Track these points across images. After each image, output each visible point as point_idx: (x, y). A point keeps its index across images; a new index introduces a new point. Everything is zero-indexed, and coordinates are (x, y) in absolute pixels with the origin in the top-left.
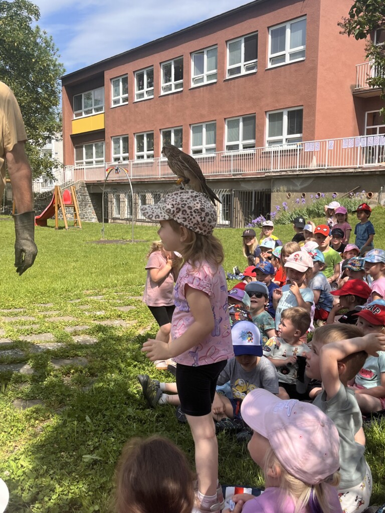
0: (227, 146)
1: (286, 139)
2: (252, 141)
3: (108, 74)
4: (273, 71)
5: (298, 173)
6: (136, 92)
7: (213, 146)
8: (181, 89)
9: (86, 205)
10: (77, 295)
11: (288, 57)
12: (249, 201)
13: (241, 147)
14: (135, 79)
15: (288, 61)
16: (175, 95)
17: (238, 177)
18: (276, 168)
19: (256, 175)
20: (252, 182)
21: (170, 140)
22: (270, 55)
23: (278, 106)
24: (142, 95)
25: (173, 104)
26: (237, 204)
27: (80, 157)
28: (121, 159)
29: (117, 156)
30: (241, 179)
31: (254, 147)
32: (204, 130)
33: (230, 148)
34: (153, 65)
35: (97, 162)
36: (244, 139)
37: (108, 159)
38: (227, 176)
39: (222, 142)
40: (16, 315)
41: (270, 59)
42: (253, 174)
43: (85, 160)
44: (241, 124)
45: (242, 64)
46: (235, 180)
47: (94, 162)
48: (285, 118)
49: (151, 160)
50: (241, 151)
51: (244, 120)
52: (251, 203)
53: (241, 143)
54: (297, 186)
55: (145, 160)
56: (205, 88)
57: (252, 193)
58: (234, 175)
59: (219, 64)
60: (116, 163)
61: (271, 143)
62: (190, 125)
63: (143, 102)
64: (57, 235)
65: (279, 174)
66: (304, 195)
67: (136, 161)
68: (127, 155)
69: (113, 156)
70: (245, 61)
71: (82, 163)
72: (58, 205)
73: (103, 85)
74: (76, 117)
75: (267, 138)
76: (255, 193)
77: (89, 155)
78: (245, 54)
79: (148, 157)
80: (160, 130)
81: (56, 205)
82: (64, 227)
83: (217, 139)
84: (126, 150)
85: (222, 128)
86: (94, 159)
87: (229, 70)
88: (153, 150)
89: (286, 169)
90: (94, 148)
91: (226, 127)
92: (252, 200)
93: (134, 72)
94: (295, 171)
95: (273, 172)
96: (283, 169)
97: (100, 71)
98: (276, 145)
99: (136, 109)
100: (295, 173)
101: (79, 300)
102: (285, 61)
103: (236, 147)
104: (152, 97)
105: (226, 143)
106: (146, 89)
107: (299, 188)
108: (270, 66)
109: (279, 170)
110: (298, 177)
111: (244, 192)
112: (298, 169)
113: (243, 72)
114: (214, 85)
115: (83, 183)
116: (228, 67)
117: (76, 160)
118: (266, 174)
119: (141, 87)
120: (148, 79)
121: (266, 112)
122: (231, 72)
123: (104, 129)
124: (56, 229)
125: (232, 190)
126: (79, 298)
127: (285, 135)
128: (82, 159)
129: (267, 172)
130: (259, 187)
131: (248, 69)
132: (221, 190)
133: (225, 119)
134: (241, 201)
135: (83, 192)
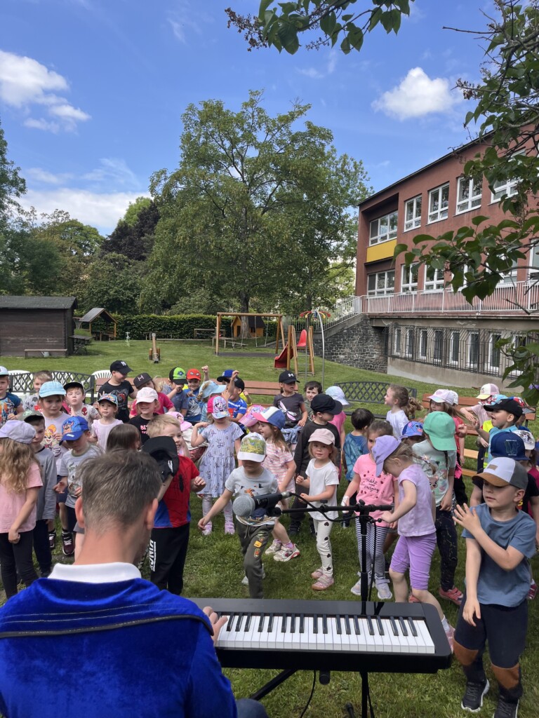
3: (403, 195)
6: (430, 213)
8: (479, 206)
9: (367, 340)
14: (430, 199)
16: (471, 214)
17: (536, 315)
24: (434, 217)
27: (372, 287)
28: (410, 289)
29: (406, 285)
34: (448, 182)
35: (388, 292)
37: (397, 290)
38: (521, 314)
43: (376, 290)
46: (532, 319)
47: (385, 292)
49: (441, 290)
55: (435, 290)
60: (404, 294)
63: (437, 224)
67: (425, 291)
68: (416, 284)
69: (403, 285)
71: (374, 293)
73: (396, 208)
74: (372, 243)
77: (381, 285)
79: (438, 287)
81: (288, 347)
84: (415, 280)
86: (386, 289)
88: (443, 279)
91: (532, 249)
93: (429, 191)
97: (394, 193)
104: (447, 217)
105: (531, 270)
106: (440, 209)
115: (365, 316)
117: (369, 290)
119: (435, 207)
120: (443, 198)
123: (393, 256)
128: (374, 289)
133: (530, 240)
135: (365, 325)
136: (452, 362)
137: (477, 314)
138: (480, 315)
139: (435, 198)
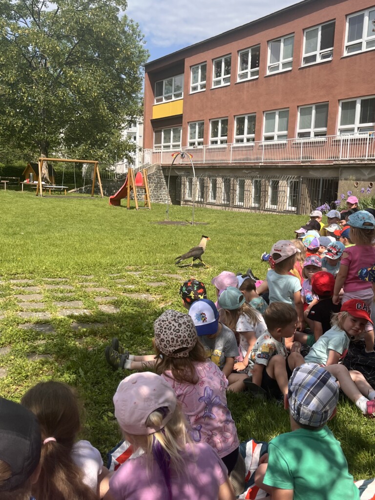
0: (299, 133)
1: (358, 128)
2: (324, 129)
3: (189, 62)
4: (348, 59)
5: (366, 162)
6: (214, 79)
7: (285, 132)
8: (257, 77)
9: (161, 187)
10: (118, 270)
11: (364, 45)
12: (316, 189)
13: (312, 135)
14: (214, 67)
15: (364, 49)
16: (250, 83)
17: (307, 164)
18: (345, 156)
19: (324, 163)
20: (321, 170)
21: (244, 126)
22: (346, 43)
23: (351, 94)
24: (219, 82)
25: (248, 91)
26: (304, 190)
27: (158, 141)
28: (196, 143)
29: (192, 141)
30: (309, 167)
31: (325, 135)
32: (277, 117)
33: (301, 135)
34: (231, 53)
35: (174, 146)
36: (316, 127)
37: (184, 144)
38: (296, 163)
39: (294, 129)
40: (58, 284)
41: (347, 47)
42: (321, 162)
43: (163, 144)
44: (314, 112)
45: (318, 52)
46: (304, 167)
47: (171, 147)
48: (358, 107)
49: (224, 145)
50: (312, 139)
51: (317, 108)
52: (319, 191)
53: (312, 130)
54: (365, 175)
55: (219, 145)
56: (280, 75)
57: (320, 180)
58: (302, 162)
59: (295, 52)
60: (192, 148)
61: (342, 131)
62: (263, 112)
63: (220, 89)
64: (126, 214)
65: (347, 163)
66: (371, 184)
67: (211, 146)
68: (202, 140)
69: (189, 140)
70: (321, 49)
71: (160, 147)
72: (131, 186)
73: (183, 72)
74: (157, 102)
75: (339, 126)
76: (323, 180)
77: (167, 139)
78: (322, 42)
79: (222, 142)
80: (234, 116)
81: (128, 186)
82: (135, 207)
83: (289, 126)
84: (201, 135)
85: (296, 116)
86: (172, 143)
87: (304, 58)
88: (226, 136)
89: (354, 158)
90: (172, 132)
91: (299, 114)
92: (319, 188)
93: (213, 60)
94: (364, 160)
95: (342, 160)
96: (352, 158)
97: (180, 58)
98: (346, 134)
99: (213, 96)
100: (363, 162)
101: (119, 275)
102: (361, 49)
103: (307, 134)
104: (229, 84)
105: (298, 130)
106: (223, 76)
107: (367, 177)
108: (346, 54)
109: (348, 158)
110: (366, 166)
111: (312, 180)
112: (366, 158)
113: (319, 60)
114: (289, 73)
115: (159, 166)
116: (304, 55)
117: (155, 144)
118: (334, 163)
119: (218, 74)
120: (225, 67)
121: (339, 100)
122: (307, 60)
123: (182, 114)
124: (128, 209)
125: (300, 177)
126: (119, 273)
127: (357, 124)
128: (161, 143)
129: (335, 161)
130: (328, 175)
131: (324, 57)
132: (289, 177)
133: (298, 107)
134: (309, 187)
135: (159, 174)
136: (237, 203)
137: (260, 164)
138: (263, 164)
139: (218, 66)
